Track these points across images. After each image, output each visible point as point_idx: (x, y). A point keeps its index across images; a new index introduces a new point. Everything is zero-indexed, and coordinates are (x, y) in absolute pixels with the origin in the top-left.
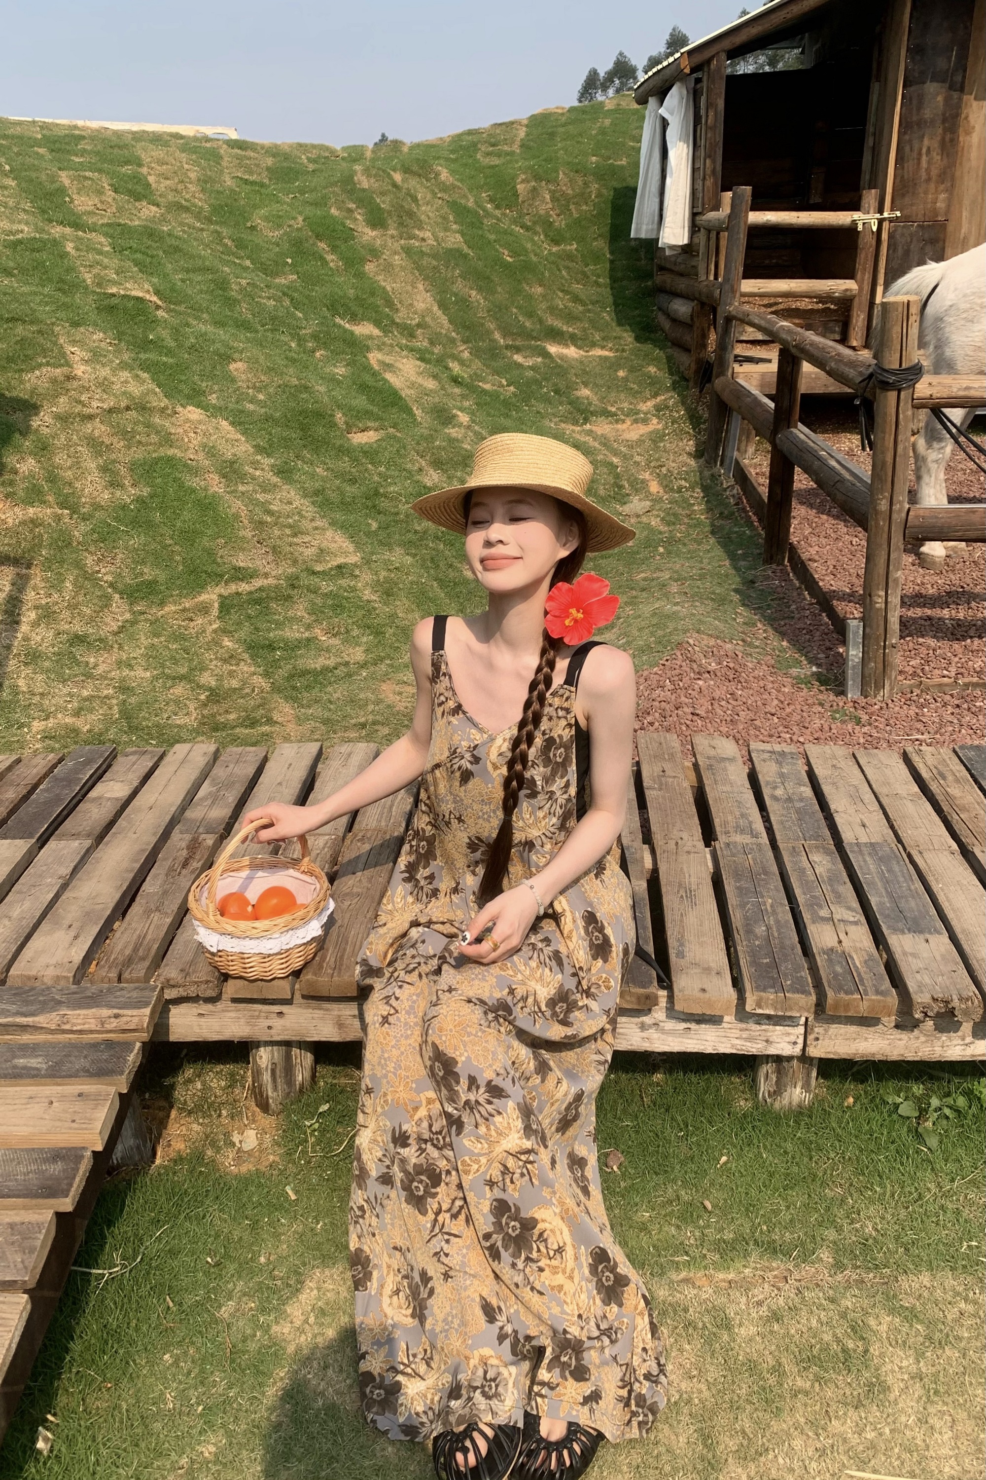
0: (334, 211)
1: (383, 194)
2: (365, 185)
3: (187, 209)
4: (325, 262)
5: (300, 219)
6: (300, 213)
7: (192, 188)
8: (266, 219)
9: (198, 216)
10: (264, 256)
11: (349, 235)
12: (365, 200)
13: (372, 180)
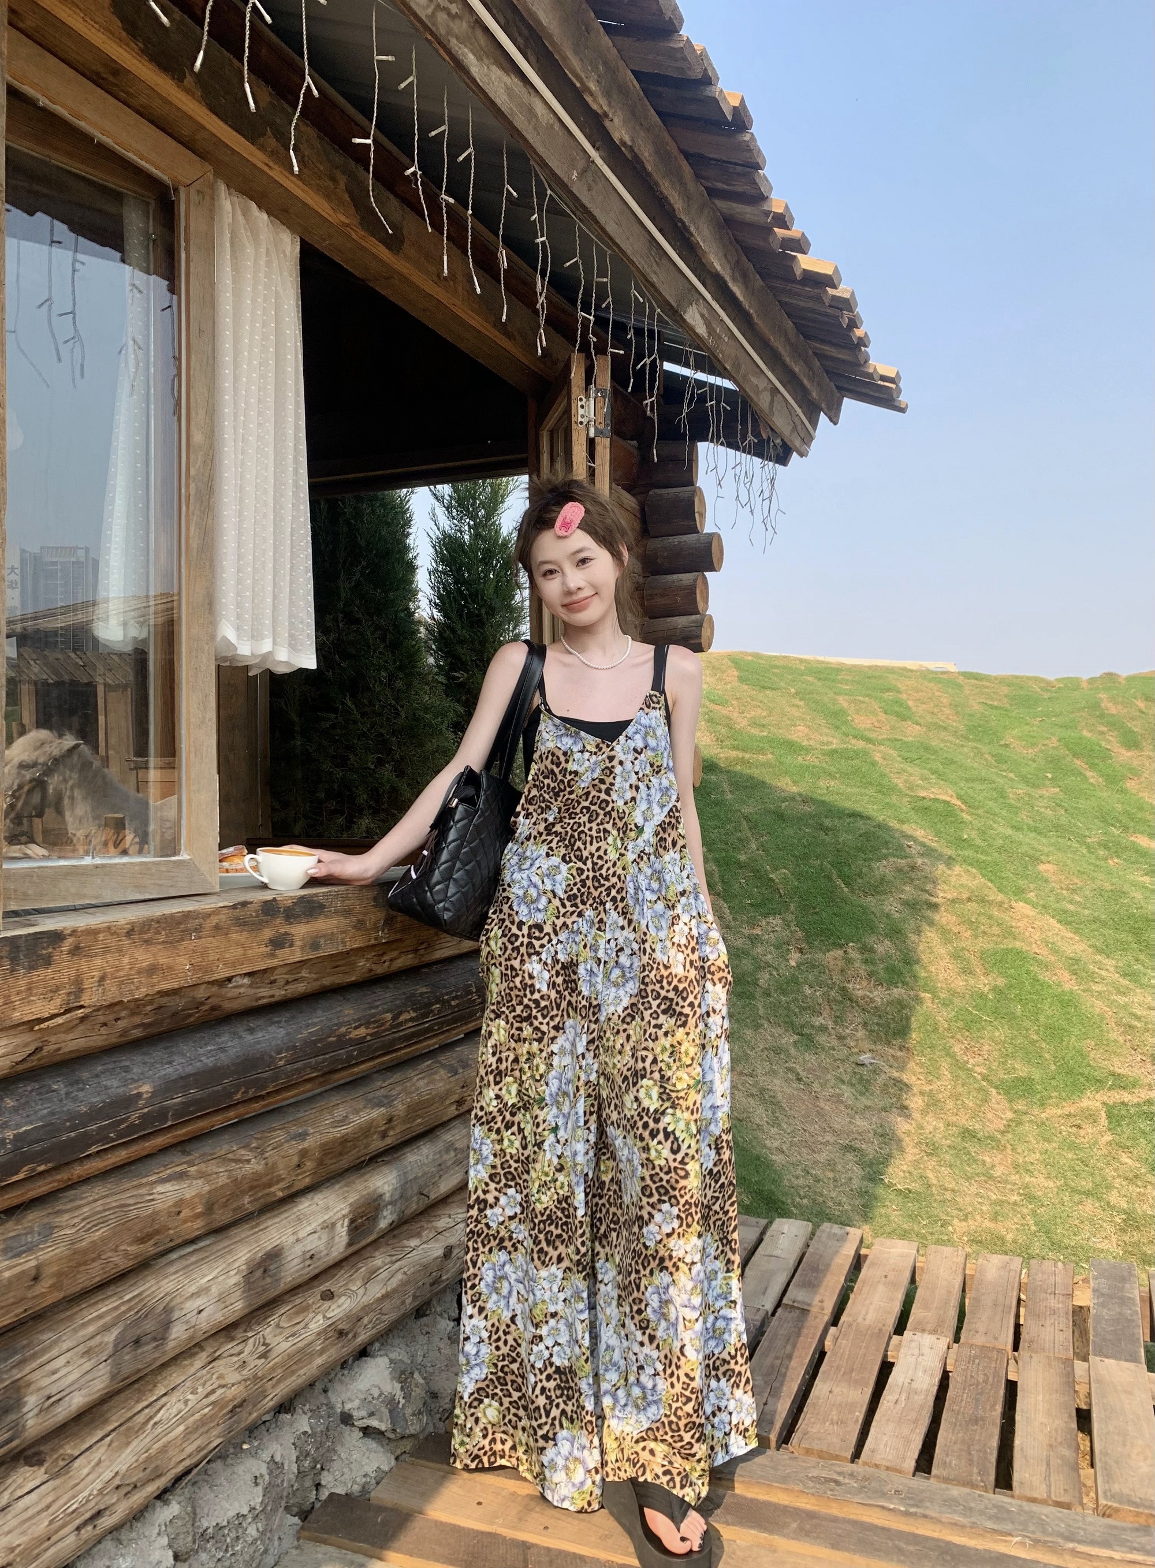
0: (1085, 733)
1: (1133, 719)
2: (1113, 711)
3: (945, 729)
4: (1085, 779)
5: (1054, 739)
6: (1053, 734)
7: (947, 711)
8: (1020, 738)
9: (955, 734)
10: (1024, 771)
11: (1106, 755)
12: (1114, 724)
13: (1120, 707)
